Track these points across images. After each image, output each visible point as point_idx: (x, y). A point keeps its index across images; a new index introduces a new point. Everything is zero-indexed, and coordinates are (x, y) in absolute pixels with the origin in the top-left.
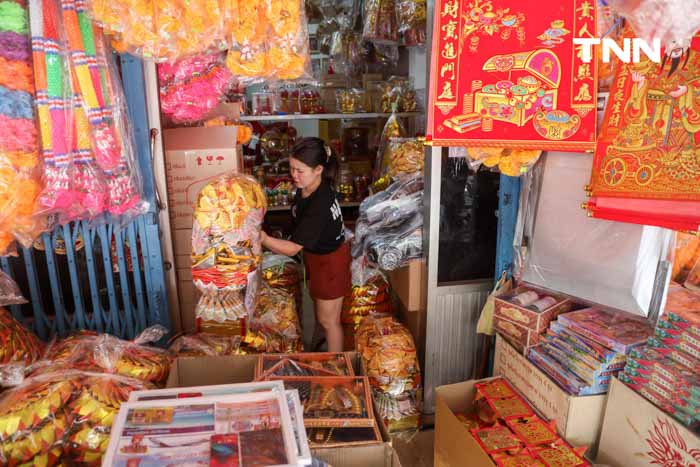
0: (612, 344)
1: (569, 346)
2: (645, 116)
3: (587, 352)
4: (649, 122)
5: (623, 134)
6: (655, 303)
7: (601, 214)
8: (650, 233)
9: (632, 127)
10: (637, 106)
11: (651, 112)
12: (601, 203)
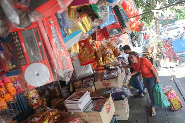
0: (92, 79)
1: (87, 83)
2: (83, 52)
3: (90, 81)
4: (84, 53)
5: (81, 55)
6: (94, 72)
7: (83, 65)
8: (90, 65)
9: (82, 54)
10: (82, 52)
11: (84, 52)
12: (83, 64)
